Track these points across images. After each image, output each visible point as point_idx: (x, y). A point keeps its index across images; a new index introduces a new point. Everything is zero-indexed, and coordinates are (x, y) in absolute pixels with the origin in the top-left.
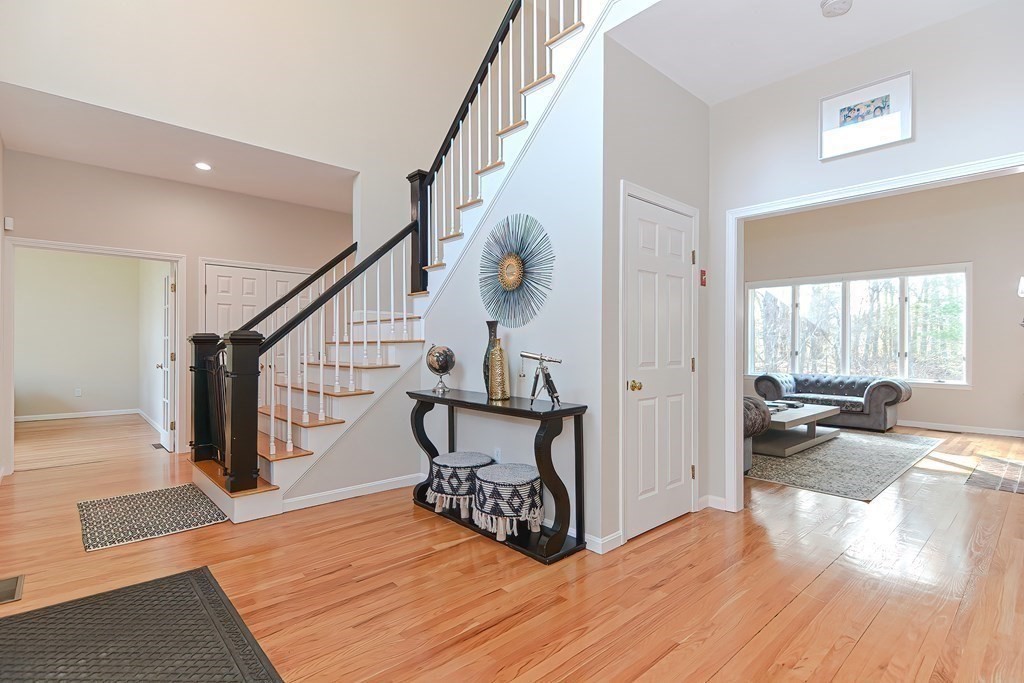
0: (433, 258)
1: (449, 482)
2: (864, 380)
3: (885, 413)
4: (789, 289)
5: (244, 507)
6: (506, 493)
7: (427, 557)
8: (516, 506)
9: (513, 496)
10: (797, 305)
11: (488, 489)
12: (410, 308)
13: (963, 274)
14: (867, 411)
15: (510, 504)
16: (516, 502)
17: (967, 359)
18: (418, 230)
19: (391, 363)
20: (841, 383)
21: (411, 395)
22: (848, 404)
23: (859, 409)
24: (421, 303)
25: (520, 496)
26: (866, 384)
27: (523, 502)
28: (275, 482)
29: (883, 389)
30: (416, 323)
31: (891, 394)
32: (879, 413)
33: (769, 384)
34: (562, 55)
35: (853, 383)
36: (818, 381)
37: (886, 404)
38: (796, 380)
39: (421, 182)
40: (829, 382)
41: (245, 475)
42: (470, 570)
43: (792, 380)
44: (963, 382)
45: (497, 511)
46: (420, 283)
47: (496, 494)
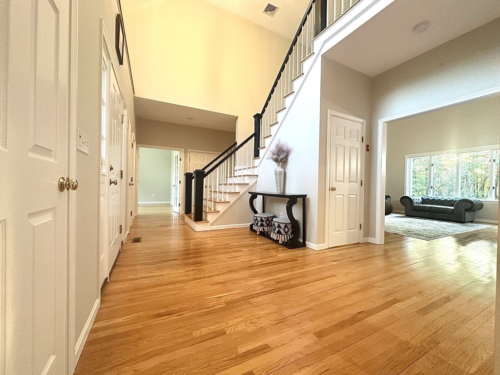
0: (261, 145)
1: (266, 222)
3: (465, 214)
5: (199, 227)
6: (282, 226)
7: (254, 245)
8: (286, 231)
9: (285, 228)
11: (276, 225)
12: (253, 163)
15: (284, 230)
16: (286, 230)
18: (257, 135)
19: (246, 183)
21: (250, 193)
24: (257, 162)
25: (288, 228)
27: (289, 230)
28: (208, 220)
29: (464, 203)
30: (255, 169)
32: (461, 214)
33: (407, 200)
34: (306, 65)
38: (422, 199)
39: (258, 117)
41: (199, 217)
42: (268, 249)
45: (279, 232)
46: (257, 154)
47: (279, 227)
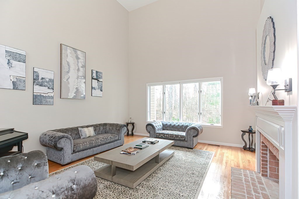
2: (187, 124)
3: (193, 141)
4: (162, 86)
10: (165, 93)
13: (220, 82)
14: (186, 140)
17: (221, 116)
20: (179, 125)
22: (180, 136)
23: (183, 139)
26: (187, 126)
29: (192, 130)
31: (195, 132)
32: (190, 141)
33: (151, 127)
35: (183, 126)
36: (170, 125)
37: (194, 137)
38: (163, 124)
40: (174, 125)
43: (161, 124)
44: (220, 125)
